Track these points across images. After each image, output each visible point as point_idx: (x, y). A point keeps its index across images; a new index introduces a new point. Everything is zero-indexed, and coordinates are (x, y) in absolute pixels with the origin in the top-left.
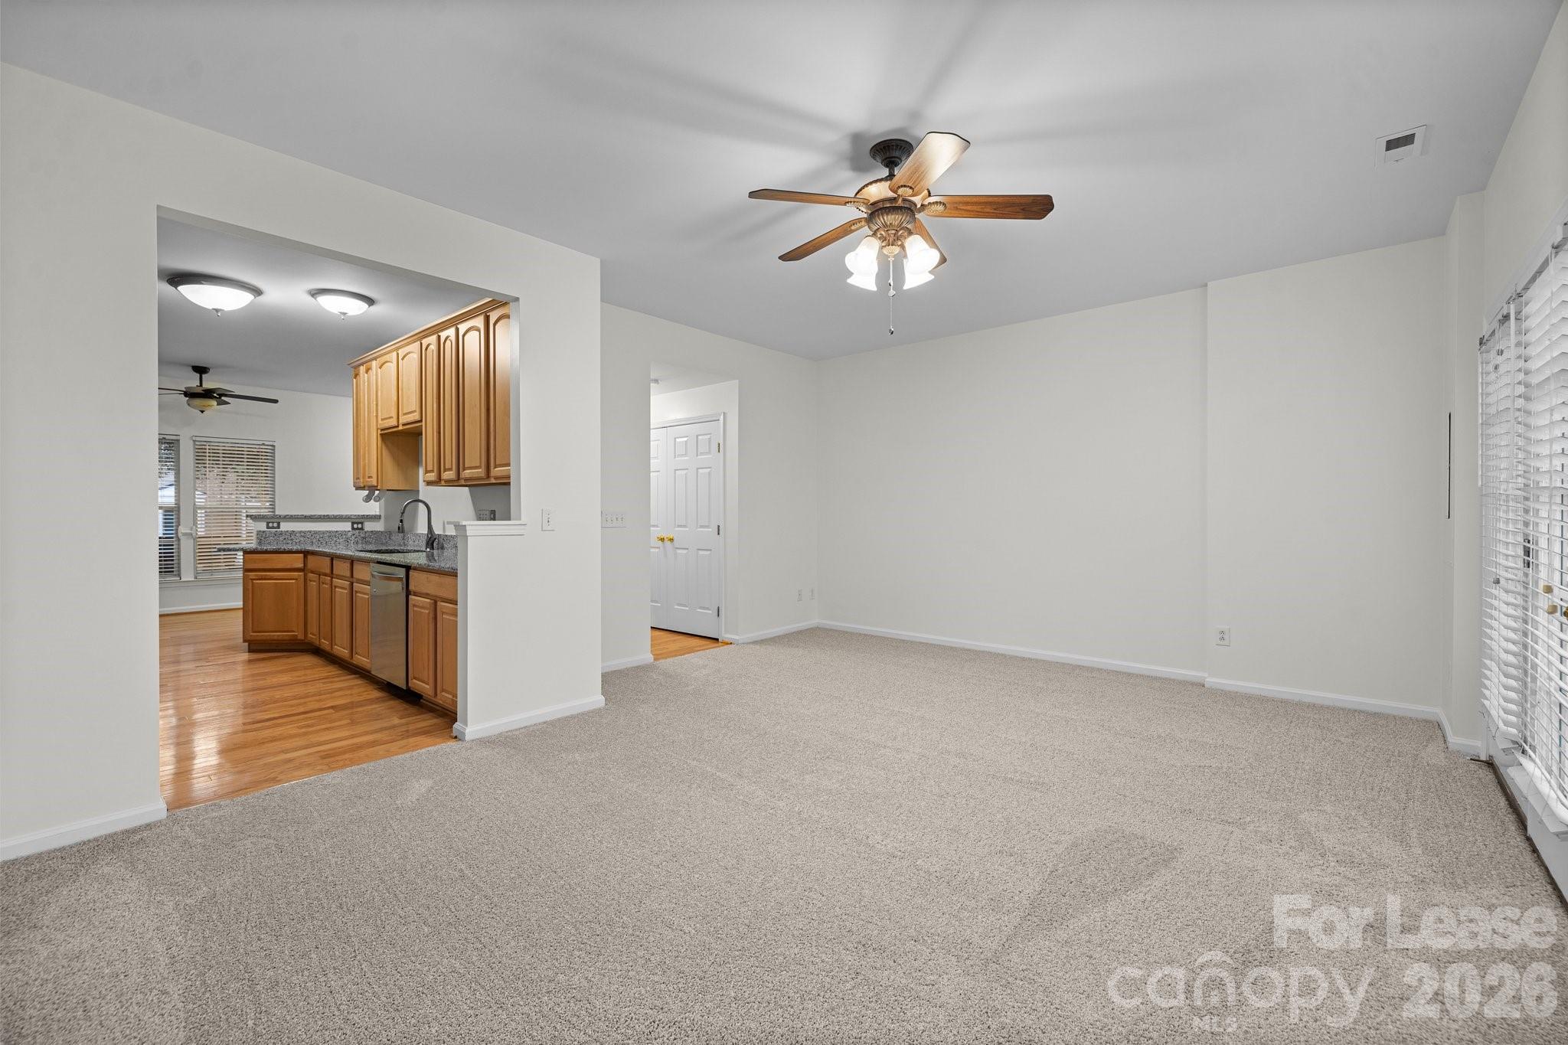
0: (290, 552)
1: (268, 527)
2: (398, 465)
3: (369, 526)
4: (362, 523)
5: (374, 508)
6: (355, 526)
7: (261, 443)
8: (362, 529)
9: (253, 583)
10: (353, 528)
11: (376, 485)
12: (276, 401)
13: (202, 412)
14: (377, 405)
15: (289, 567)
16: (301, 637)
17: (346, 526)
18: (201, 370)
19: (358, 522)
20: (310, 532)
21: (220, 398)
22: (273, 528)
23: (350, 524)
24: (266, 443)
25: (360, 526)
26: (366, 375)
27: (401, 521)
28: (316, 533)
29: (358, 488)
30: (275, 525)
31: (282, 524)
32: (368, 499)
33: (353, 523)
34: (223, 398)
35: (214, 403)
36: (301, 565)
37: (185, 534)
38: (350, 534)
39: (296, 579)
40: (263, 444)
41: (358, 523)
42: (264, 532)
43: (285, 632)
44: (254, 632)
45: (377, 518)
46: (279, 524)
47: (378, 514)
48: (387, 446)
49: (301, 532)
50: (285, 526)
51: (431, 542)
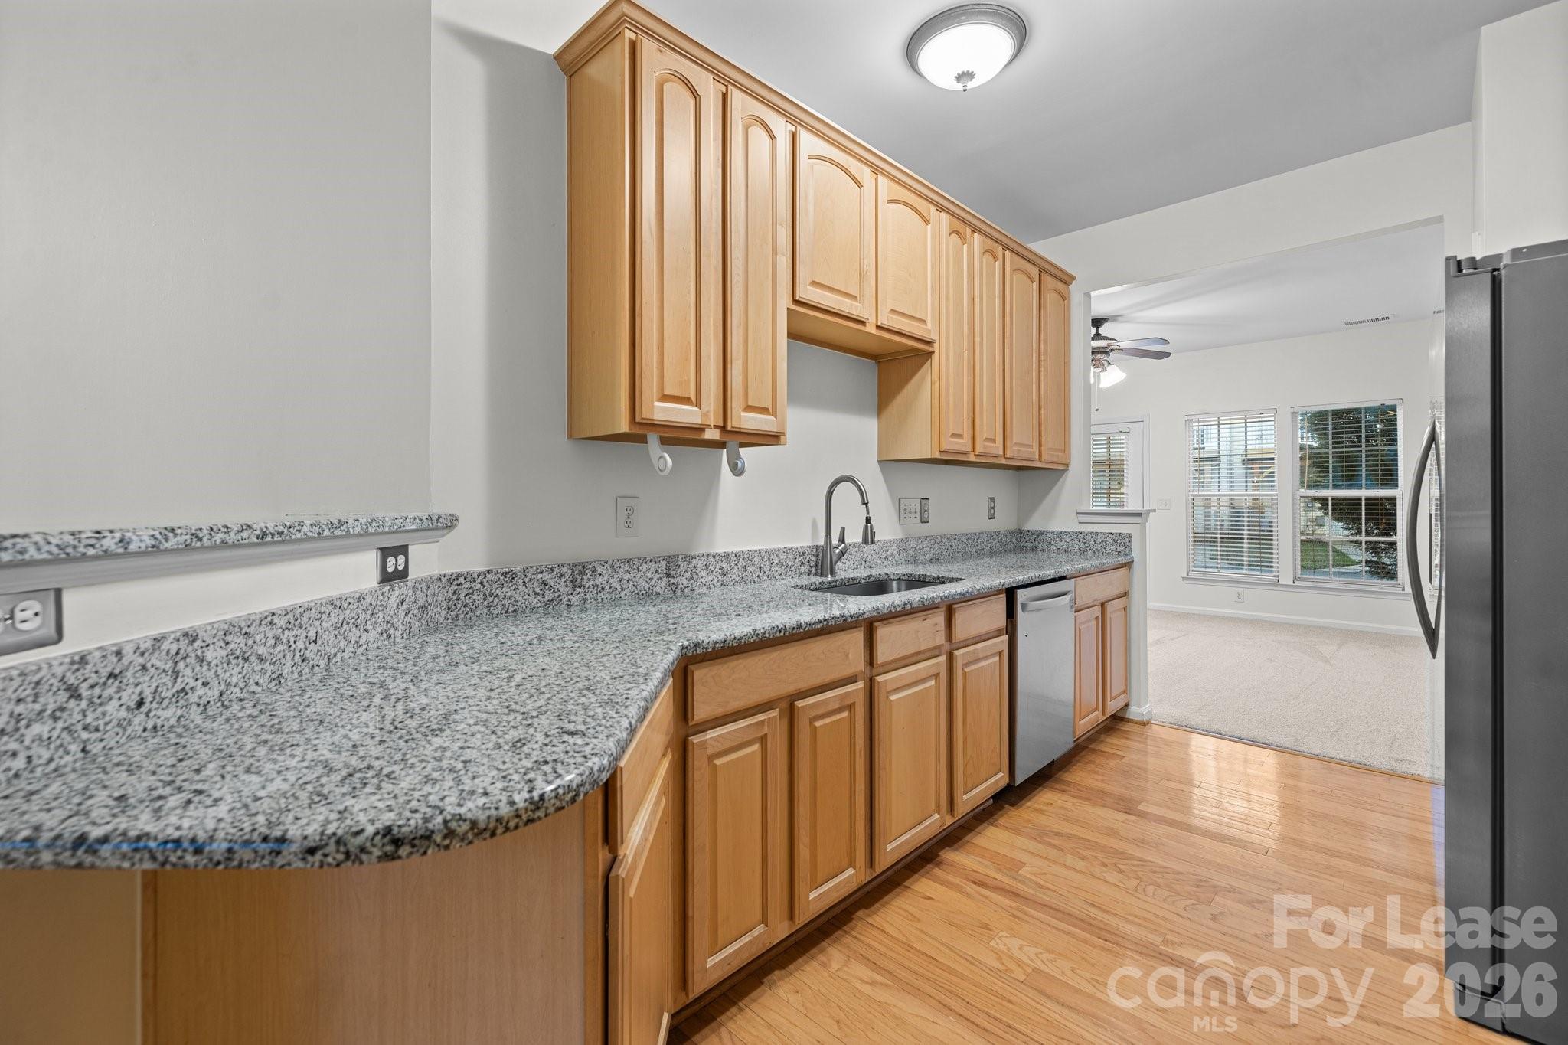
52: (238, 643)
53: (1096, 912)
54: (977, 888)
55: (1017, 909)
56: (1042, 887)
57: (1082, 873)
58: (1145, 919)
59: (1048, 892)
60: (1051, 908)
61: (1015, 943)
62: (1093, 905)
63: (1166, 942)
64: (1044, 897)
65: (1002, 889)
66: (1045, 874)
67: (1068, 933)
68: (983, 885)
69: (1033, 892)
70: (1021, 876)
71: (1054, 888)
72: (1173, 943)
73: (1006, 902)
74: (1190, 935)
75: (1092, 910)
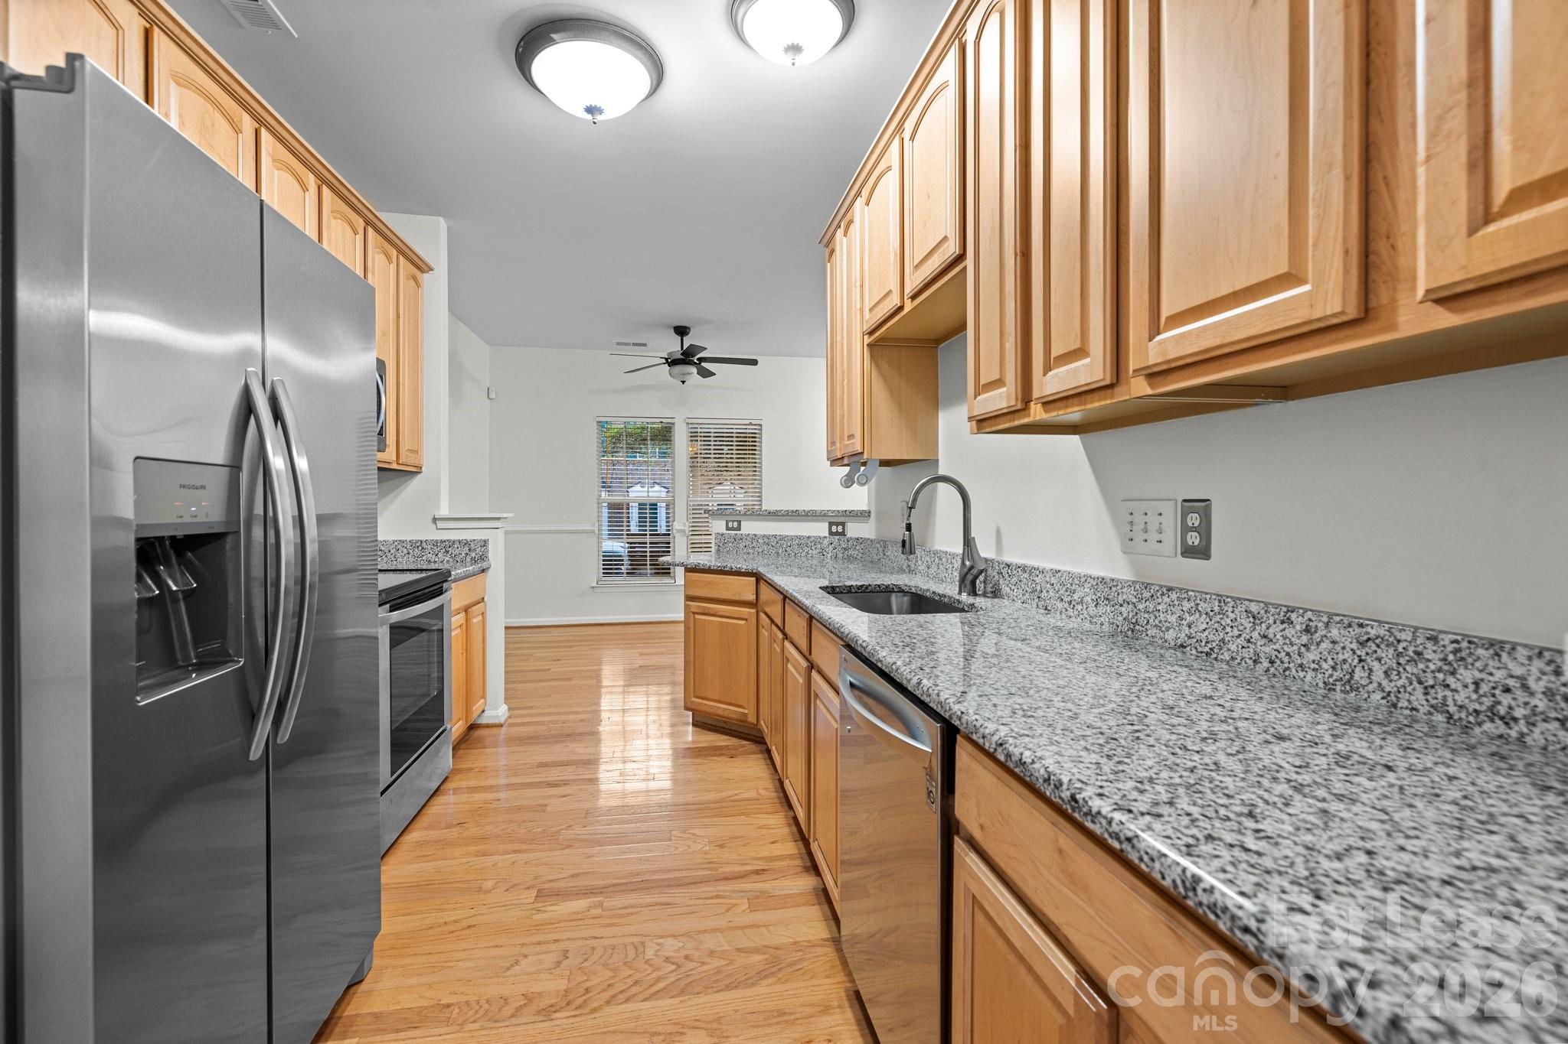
0: (738, 573)
1: (728, 529)
2: (900, 408)
3: (854, 530)
4: (843, 524)
5: (859, 497)
6: (834, 529)
7: (748, 422)
8: (843, 534)
9: (695, 619)
10: (831, 533)
11: (860, 450)
12: (754, 362)
13: (683, 382)
14: (862, 286)
15: (737, 598)
16: (752, 719)
17: (820, 529)
18: (682, 331)
19: (837, 522)
20: (775, 536)
21: (700, 364)
22: (733, 529)
23: (826, 525)
24: (754, 422)
25: (840, 529)
26: (844, 239)
27: (909, 527)
28: (783, 538)
29: (835, 461)
30: (735, 525)
31: (743, 524)
32: (848, 482)
33: (831, 524)
34: (703, 364)
35: (694, 370)
36: (752, 597)
37: (679, 531)
38: (826, 542)
39: (746, 620)
40: (751, 424)
41: (837, 524)
42: (722, 535)
43: (731, 704)
44: (696, 697)
45: (864, 515)
46: (739, 522)
47: (865, 508)
48: (879, 369)
49: (764, 536)
50: (749, 527)
51: (970, 577)
52: (766, 540)
53: (662, 900)
54: (760, 868)
55: (715, 869)
56: (718, 897)
57: (700, 932)
58: (622, 916)
59: (709, 895)
60: (695, 883)
61: (695, 847)
62: (668, 904)
63: (600, 905)
64: (707, 889)
65: (741, 877)
66: (727, 911)
67: (669, 871)
68: (757, 872)
69: (719, 888)
70: (743, 897)
71: (708, 901)
72: (595, 907)
73: (728, 869)
74: (585, 922)
75: (667, 900)
